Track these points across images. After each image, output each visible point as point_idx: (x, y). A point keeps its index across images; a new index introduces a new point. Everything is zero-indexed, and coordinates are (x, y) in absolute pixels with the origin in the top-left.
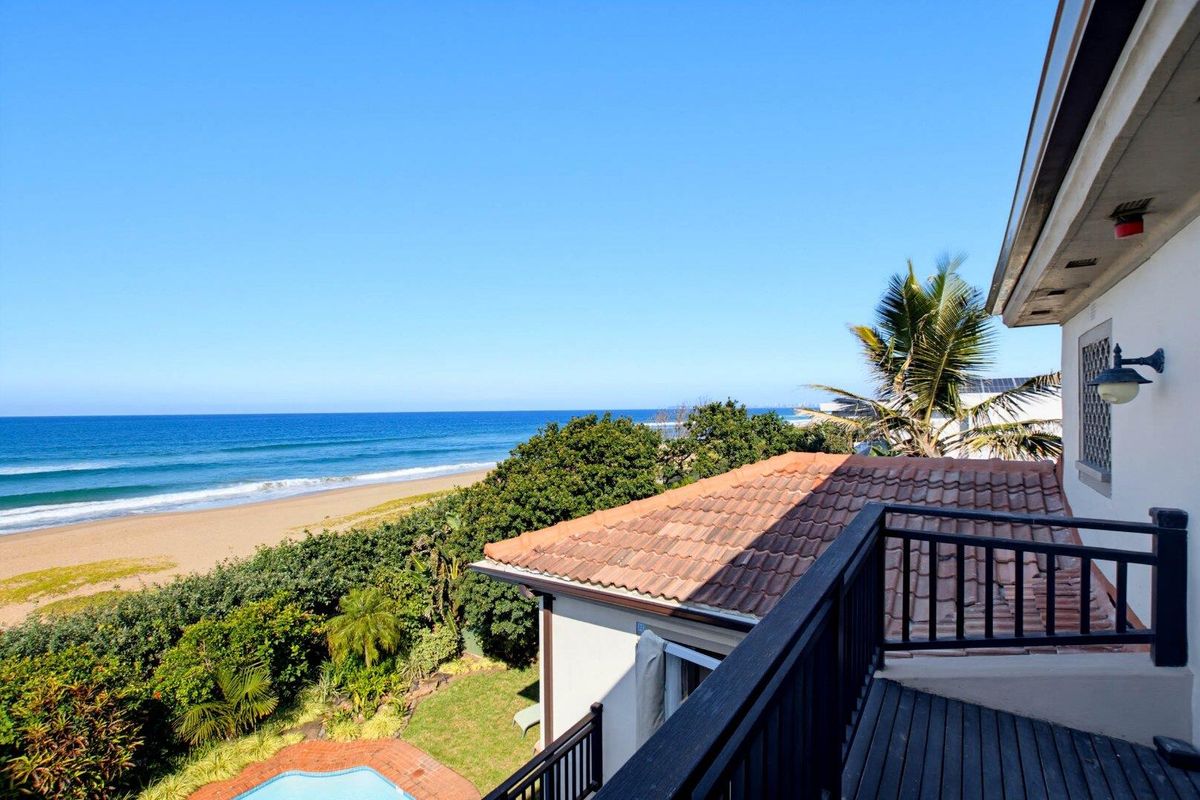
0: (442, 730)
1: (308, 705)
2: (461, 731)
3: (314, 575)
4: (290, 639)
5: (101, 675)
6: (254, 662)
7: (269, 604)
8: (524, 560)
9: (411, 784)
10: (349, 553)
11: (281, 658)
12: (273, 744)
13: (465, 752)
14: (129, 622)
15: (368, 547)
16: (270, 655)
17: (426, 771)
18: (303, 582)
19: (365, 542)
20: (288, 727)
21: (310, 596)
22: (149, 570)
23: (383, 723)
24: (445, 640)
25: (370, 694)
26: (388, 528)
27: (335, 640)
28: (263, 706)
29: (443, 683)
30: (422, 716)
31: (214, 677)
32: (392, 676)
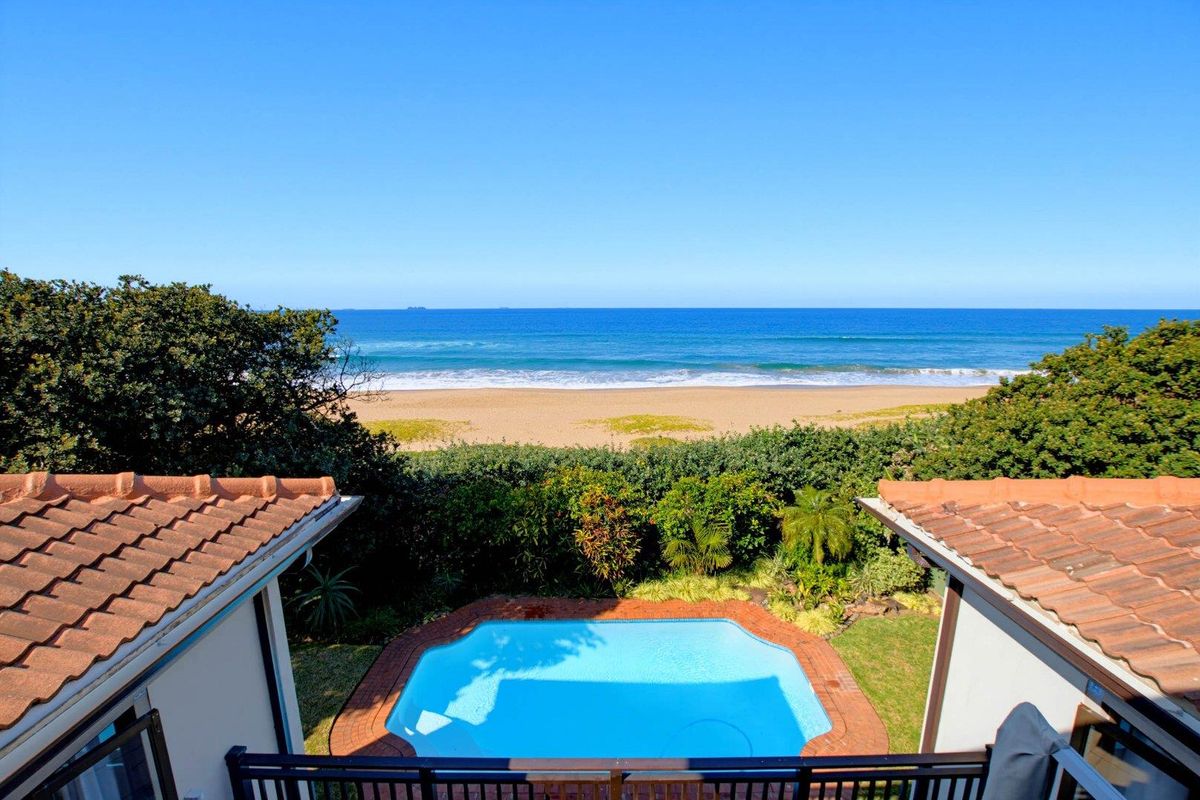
0: (874, 657)
1: (761, 574)
2: (893, 669)
3: (789, 462)
4: (751, 514)
5: (623, 495)
6: (719, 522)
7: (739, 479)
8: (921, 515)
9: (822, 689)
10: (831, 449)
11: (741, 524)
12: (726, 592)
13: (890, 692)
14: (652, 462)
15: (850, 448)
16: (732, 521)
17: (842, 686)
18: (775, 467)
19: (847, 443)
20: (741, 584)
21: (780, 480)
22: (696, 428)
23: (815, 621)
24: (904, 569)
25: (814, 588)
26: (876, 434)
27: (788, 528)
28: (721, 560)
29: (893, 611)
30: (858, 631)
31: (688, 521)
32: (840, 581)
